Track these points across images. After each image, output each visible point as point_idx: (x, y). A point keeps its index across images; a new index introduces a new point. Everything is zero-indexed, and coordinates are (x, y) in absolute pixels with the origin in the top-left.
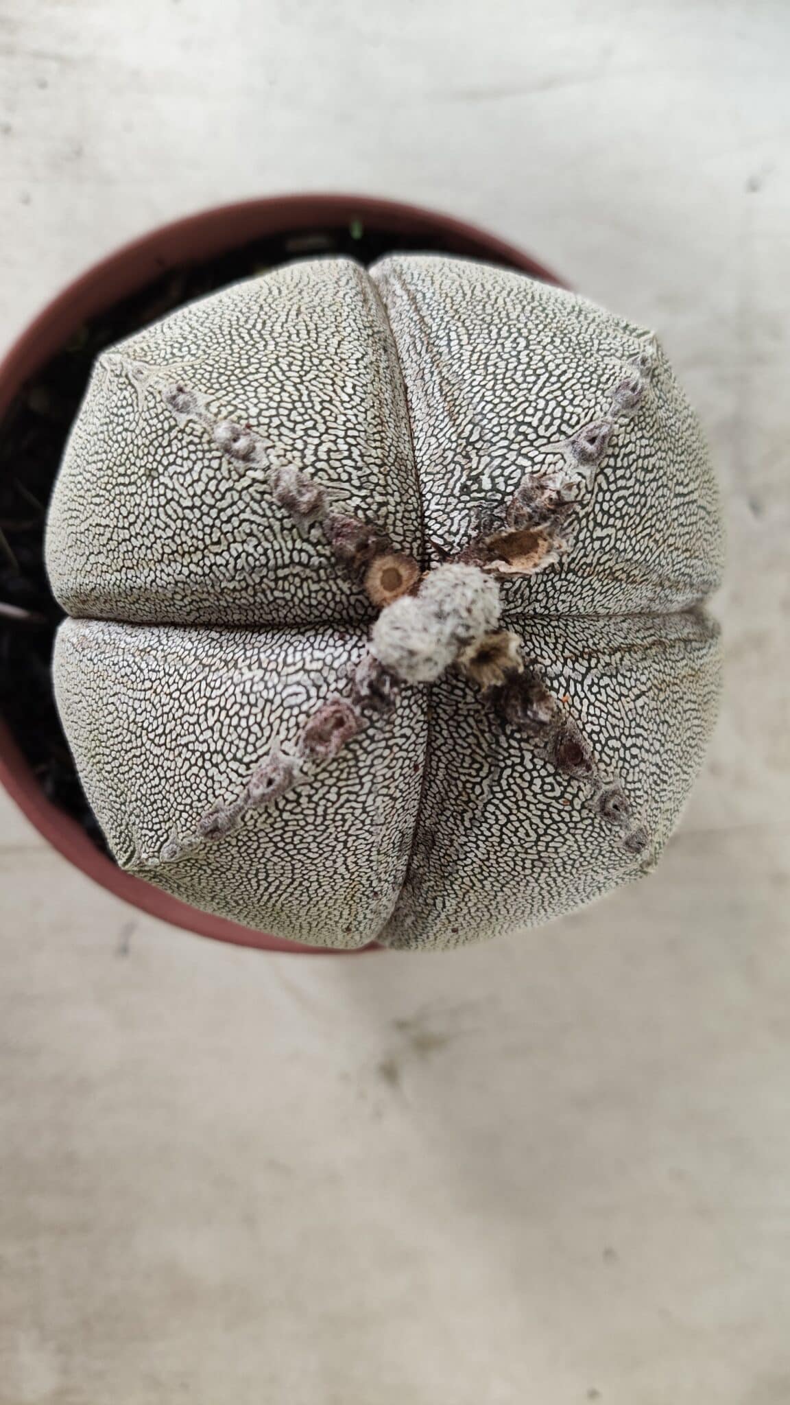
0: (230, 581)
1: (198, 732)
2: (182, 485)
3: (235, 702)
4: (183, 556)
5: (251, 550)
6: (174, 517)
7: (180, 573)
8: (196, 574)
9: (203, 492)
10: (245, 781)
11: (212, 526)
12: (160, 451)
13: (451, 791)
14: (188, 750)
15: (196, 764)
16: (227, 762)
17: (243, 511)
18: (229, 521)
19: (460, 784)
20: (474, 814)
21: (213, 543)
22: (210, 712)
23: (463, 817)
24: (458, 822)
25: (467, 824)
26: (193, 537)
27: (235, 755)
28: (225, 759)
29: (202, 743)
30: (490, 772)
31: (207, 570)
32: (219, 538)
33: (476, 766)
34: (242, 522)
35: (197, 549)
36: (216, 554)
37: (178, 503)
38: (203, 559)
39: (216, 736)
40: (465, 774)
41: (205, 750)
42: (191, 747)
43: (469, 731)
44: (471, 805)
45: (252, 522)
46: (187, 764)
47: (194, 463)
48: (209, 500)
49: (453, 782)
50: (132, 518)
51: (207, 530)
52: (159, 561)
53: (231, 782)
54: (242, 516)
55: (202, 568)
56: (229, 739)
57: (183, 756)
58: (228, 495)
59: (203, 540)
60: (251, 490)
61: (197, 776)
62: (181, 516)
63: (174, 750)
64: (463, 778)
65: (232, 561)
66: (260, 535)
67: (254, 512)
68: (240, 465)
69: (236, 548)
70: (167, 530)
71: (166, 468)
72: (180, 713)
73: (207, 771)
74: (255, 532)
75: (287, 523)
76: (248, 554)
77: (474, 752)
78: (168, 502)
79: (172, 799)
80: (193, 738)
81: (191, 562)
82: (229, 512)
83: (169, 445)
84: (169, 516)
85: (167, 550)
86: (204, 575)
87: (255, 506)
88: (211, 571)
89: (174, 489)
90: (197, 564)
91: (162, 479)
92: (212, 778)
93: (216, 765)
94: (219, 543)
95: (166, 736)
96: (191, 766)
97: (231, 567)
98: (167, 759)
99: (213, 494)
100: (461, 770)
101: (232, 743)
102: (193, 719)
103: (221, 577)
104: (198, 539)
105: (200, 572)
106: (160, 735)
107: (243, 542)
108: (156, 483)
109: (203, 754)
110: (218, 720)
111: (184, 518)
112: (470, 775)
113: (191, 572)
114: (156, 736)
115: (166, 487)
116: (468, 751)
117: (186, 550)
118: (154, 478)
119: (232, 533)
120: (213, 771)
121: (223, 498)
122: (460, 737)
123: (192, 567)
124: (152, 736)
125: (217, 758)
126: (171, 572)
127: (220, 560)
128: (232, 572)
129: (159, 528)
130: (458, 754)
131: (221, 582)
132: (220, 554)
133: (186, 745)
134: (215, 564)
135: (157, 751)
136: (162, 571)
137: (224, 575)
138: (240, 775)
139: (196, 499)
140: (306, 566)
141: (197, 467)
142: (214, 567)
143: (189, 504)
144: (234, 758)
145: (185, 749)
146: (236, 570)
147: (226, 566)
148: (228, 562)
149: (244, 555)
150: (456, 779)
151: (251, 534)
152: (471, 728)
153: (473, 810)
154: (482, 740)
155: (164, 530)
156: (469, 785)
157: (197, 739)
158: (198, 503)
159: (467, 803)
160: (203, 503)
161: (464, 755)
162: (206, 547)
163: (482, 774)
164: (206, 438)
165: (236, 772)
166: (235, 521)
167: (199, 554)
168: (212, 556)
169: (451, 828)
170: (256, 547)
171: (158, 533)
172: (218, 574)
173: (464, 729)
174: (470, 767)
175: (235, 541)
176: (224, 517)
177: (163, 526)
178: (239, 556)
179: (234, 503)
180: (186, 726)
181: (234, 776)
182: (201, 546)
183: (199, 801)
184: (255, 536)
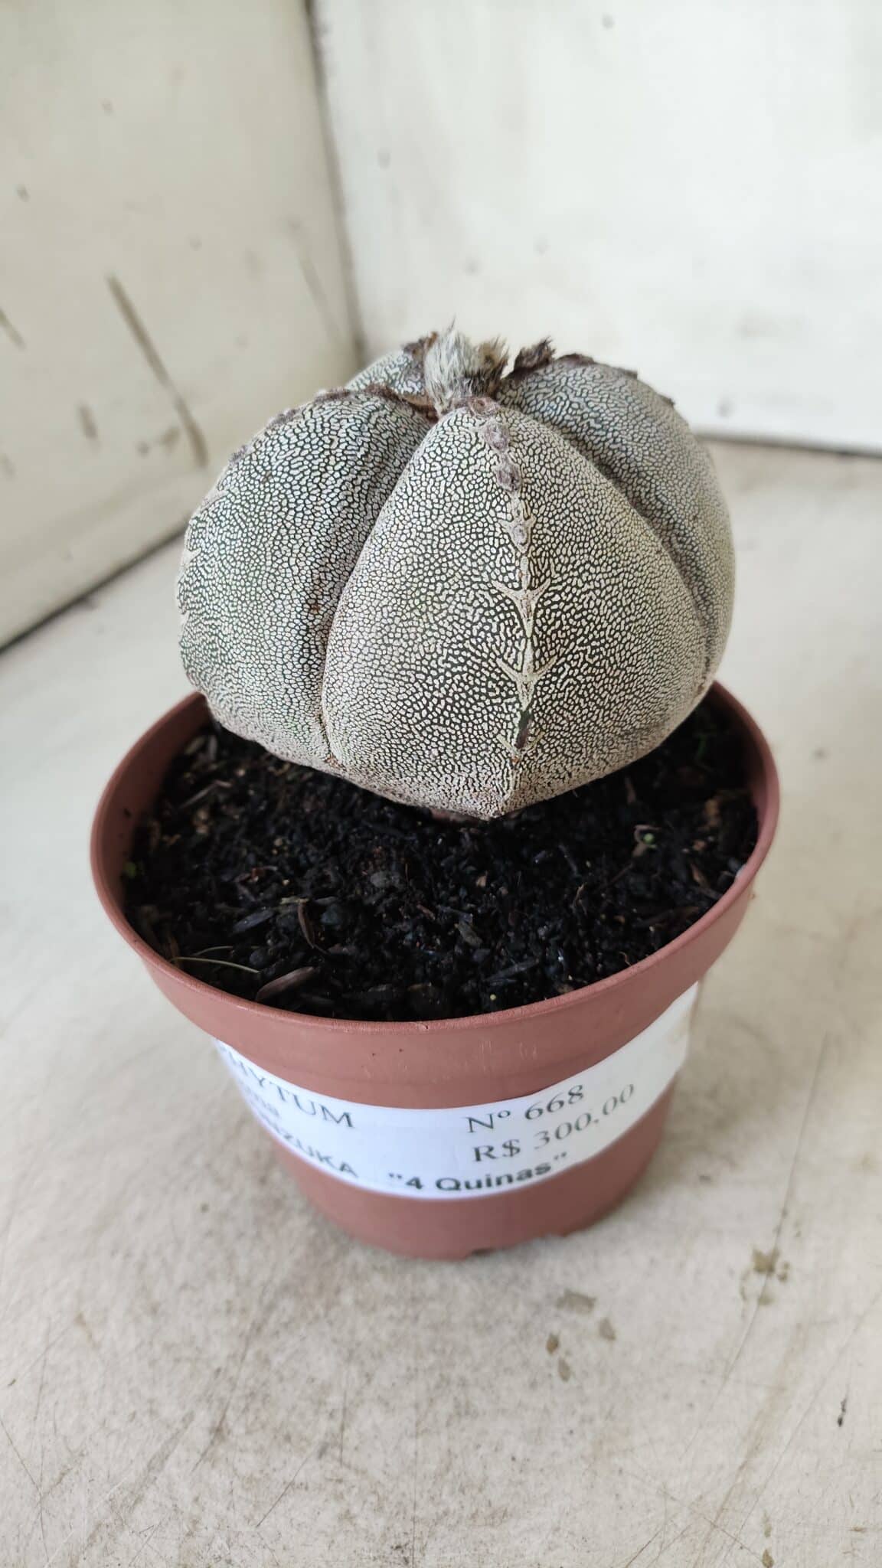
0: (359, 450)
1: (442, 478)
2: (286, 452)
3: (435, 451)
4: (327, 471)
5: (349, 425)
6: (301, 464)
7: (336, 479)
8: (342, 468)
9: (298, 438)
10: (487, 447)
11: (320, 439)
12: (259, 468)
13: (571, 427)
14: (450, 487)
15: (462, 482)
16: (470, 456)
17: (323, 419)
18: (323, 428)
19: (568, 417)
20: (592, 418)
21: (330, 444)
22: (432, 469)
23: (592, 428)
24: (596, 433)
25: (599, 426)
26: (319, 455)
27: (467, 450)
28: (467, 458)
29: (449, 474)
30: (566, 392)
31: (344, 458)
32: (330, 439)
33: (558, 400)
34: (329, 421)
35: (328, 457)
36: (338, 446)
37: (294, 458)
38: (335, 456)
39: (450, 464)
40: (561, 411)
41: (455, 472)
42: (448, 484)
43: (534, 397)
44: (585, 416)
45: (333, 416)
46: (459, 490)
47: (279, 441)
48: (303, 436)
49: (565, 422)
50: (284, 503)
51: (321, 443)
52: (321, 493)
53: (485, 457)
54: (325, 420)
55: (341, 460)
56: (455, 455)
57: (453, 493)
58: (308, 424)
59: (325, 449)
60: (314, 412)
61: (470, 482)
62: (302, 459)
63: (445, 502)
64: (564, 413)
65: (348, 439)
66: (343, 416)
67: (328, 414)
68: (299, 414)
69: (342, 431)
70: (306, 473)
71: (270, 464)
72: (423, 494)
73: (469, 474)
74: (339, 417)
75: (347, 403)
76: (350, 427)
77: (549, 398)
78: (289, 465)
79: (479, 514)
80: (443, 482)
81: (333, 466)
82: (318, 426)
83: (258, 460)
84: (297, 468)
85: (317, 480)
86: (346, 461)
87: (326, 412)
88: (346, 456)
89: (285, 459)
90: (337, 462)
91: (274, 468)
92: (475, 471)
93: (469, 466)
94: (332, 441)
95: (433, 508)
96: (461, 486)
97: (351, 442)
98: (450, 509)
99: (302, 432)
100: (558, 412)
101: (458, 452)
102: (432, 481)
103: (353, 452)
104: (323, 452)
105: (343, 464)
106: (432, 514)
107: (341, 427)
108: (274, 473)
109: (457, 474)
110: (440, 462)
111: (305, 457)
112: (563, 407)
113: (339, 471)
114: (430, 518)
115: (281, 464)
116: (547, 402)
117: (324, 465)
118: (271, 474)
119: (332, 430)
120: (471, 470)
121: (308, 427)
122: (536, 405)
123: (338, 467)
124: (429, 521)
125: (464, 466)
126: (332, 487)
127: (343, 446)
128: (354, 443)
129: (301, 479)
130: (546, 410)
131: (356, 455)
132: (339, 443)
133: (446, 487)
134: (343, 450)
135: (442, 517)
136: (328, 494)
137: (352, 450)
138: (482, 449)
139: (299, 444)
140: (378, 410)
141: (282, 439)
142: (345, 452)
143: (299, 449)
144: (469, 451)
145: (448, 490)
146: (355, 440)
147: (349, 444)
148: (347, 442)
149: (349, 430)
150: (563, 420)
151: (339, 420)
152: (530, 396)
153: (589, 417)
154: (542, 391)
155: (304, 476)
156: (570, 410)
157: (445, 479)
158: (301, 444)
159: (582, 419)
160: (304, 440)
161: (548, 406)
162: (330, 450)
163: (565, 398)
164: (269, 432)
165: (478, 451)
166: (326, 425)
167: (332, 458)
168: (338, 450)
169: (600, 441)
170: (348, 421)
171: (303, 482)
172: (350, 453)
173: (531, 401)
174: (558, 404)
175: (337, 431)
176: (319, 430)
177: (301, 475)
178: (348, 433)
179: (315, 423)
180: (434, 489)
181: (481, 454)
182: (327, 453)
183: (488, 484)
184: (342, 419)
